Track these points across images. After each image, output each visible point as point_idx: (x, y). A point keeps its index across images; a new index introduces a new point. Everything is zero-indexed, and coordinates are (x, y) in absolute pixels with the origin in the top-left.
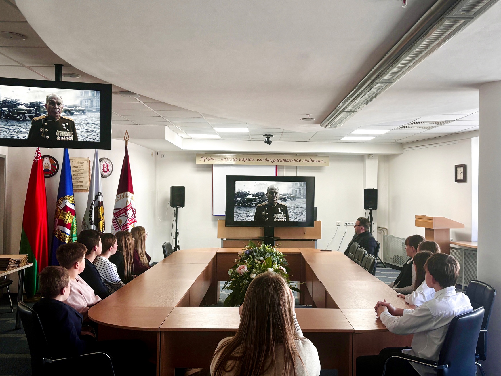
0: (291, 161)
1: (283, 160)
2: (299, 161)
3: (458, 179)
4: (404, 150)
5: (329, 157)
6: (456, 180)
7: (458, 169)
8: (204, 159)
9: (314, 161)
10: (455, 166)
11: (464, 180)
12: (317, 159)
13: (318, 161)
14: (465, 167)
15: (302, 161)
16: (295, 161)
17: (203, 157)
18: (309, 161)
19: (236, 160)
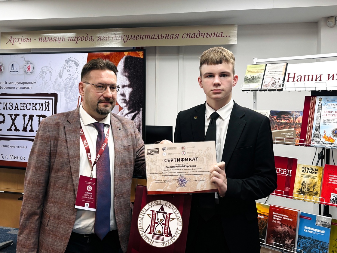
0: (160, 37)
1: (144, 37)
2: (174, 36)
8: (12, 41)
9: (205, 35)
12: (210, 31)
13: (213, 35)
15: (180, 36)
16: (167, 37)
17: (11, 37)
18: (195, 36)
19: (62, 41)
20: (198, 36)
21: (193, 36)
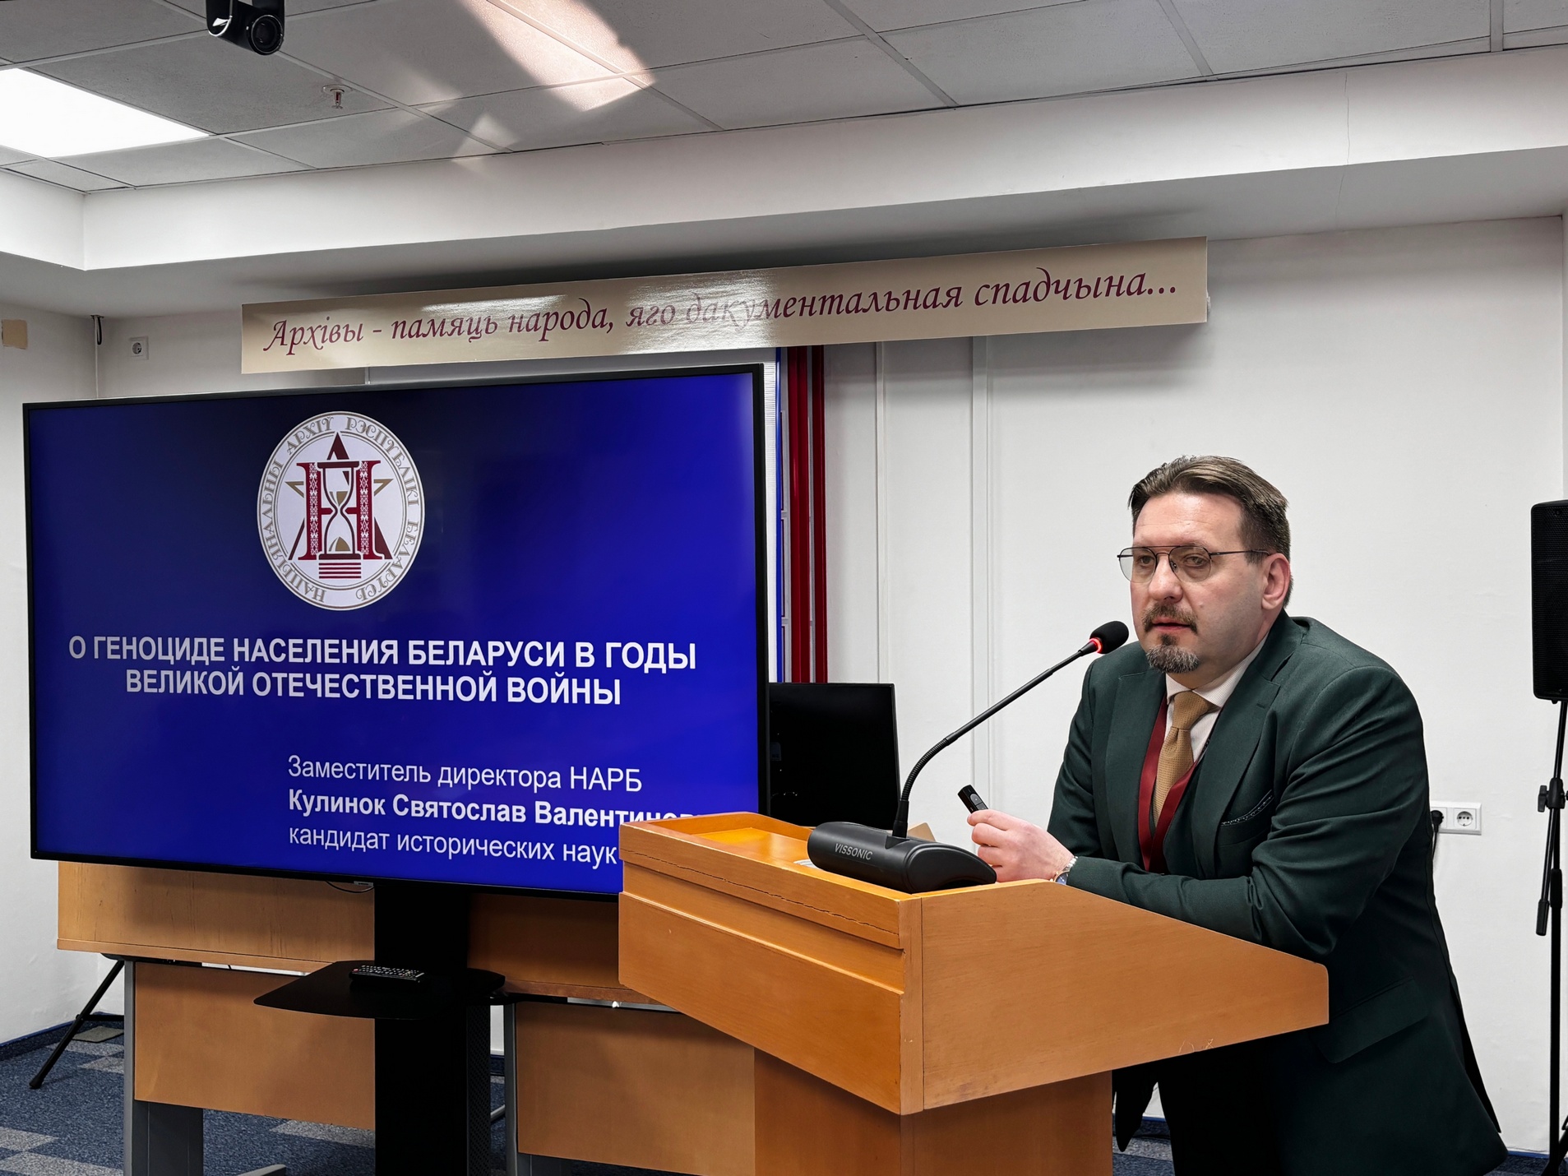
0: (882, 302)
1: (817, 307)
2: (943, 298)
8: (288, 341)
9: (1071, 290)
12: (1092, 269)
13: (1102, 285)
15: (967, 298)
16: (911, 304)
17: (285, 323)
18: (1030, 294)
19: (487, 332)
20: (1041, 293)
21: (1019, 296)
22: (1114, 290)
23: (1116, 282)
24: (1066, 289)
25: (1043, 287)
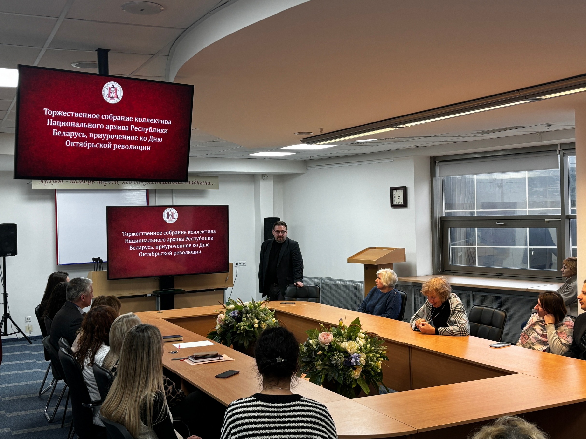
3: (395, 203)
4: (307, 169)
5: (218, 177)
6: (393, 206)
7: (394, 192)
8: (44, 182)
9: (200, 183)
10: (391, 188)
11: (405, 205)
12: (202, 180)
13: (204, 183)
14: (405, 189)
18: (193, 183)
19: (92, 183)
20: (195, 183)
21: (192, 183)
22: (206, 184)
23: (206, 182)
24: (199, 183)
25: (195, 182)
